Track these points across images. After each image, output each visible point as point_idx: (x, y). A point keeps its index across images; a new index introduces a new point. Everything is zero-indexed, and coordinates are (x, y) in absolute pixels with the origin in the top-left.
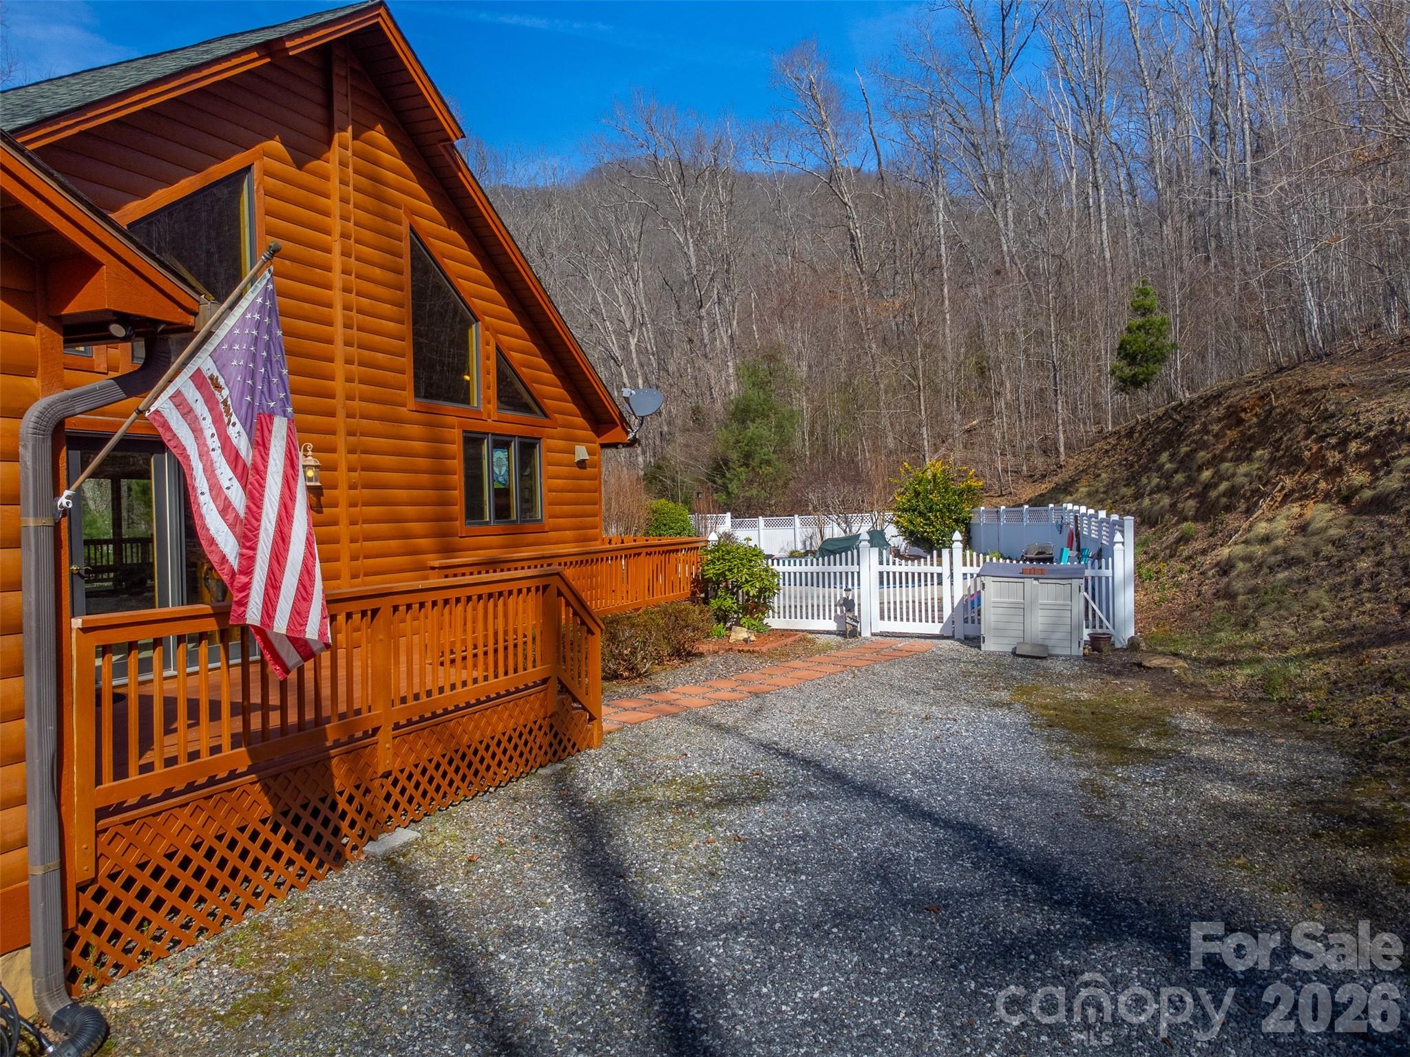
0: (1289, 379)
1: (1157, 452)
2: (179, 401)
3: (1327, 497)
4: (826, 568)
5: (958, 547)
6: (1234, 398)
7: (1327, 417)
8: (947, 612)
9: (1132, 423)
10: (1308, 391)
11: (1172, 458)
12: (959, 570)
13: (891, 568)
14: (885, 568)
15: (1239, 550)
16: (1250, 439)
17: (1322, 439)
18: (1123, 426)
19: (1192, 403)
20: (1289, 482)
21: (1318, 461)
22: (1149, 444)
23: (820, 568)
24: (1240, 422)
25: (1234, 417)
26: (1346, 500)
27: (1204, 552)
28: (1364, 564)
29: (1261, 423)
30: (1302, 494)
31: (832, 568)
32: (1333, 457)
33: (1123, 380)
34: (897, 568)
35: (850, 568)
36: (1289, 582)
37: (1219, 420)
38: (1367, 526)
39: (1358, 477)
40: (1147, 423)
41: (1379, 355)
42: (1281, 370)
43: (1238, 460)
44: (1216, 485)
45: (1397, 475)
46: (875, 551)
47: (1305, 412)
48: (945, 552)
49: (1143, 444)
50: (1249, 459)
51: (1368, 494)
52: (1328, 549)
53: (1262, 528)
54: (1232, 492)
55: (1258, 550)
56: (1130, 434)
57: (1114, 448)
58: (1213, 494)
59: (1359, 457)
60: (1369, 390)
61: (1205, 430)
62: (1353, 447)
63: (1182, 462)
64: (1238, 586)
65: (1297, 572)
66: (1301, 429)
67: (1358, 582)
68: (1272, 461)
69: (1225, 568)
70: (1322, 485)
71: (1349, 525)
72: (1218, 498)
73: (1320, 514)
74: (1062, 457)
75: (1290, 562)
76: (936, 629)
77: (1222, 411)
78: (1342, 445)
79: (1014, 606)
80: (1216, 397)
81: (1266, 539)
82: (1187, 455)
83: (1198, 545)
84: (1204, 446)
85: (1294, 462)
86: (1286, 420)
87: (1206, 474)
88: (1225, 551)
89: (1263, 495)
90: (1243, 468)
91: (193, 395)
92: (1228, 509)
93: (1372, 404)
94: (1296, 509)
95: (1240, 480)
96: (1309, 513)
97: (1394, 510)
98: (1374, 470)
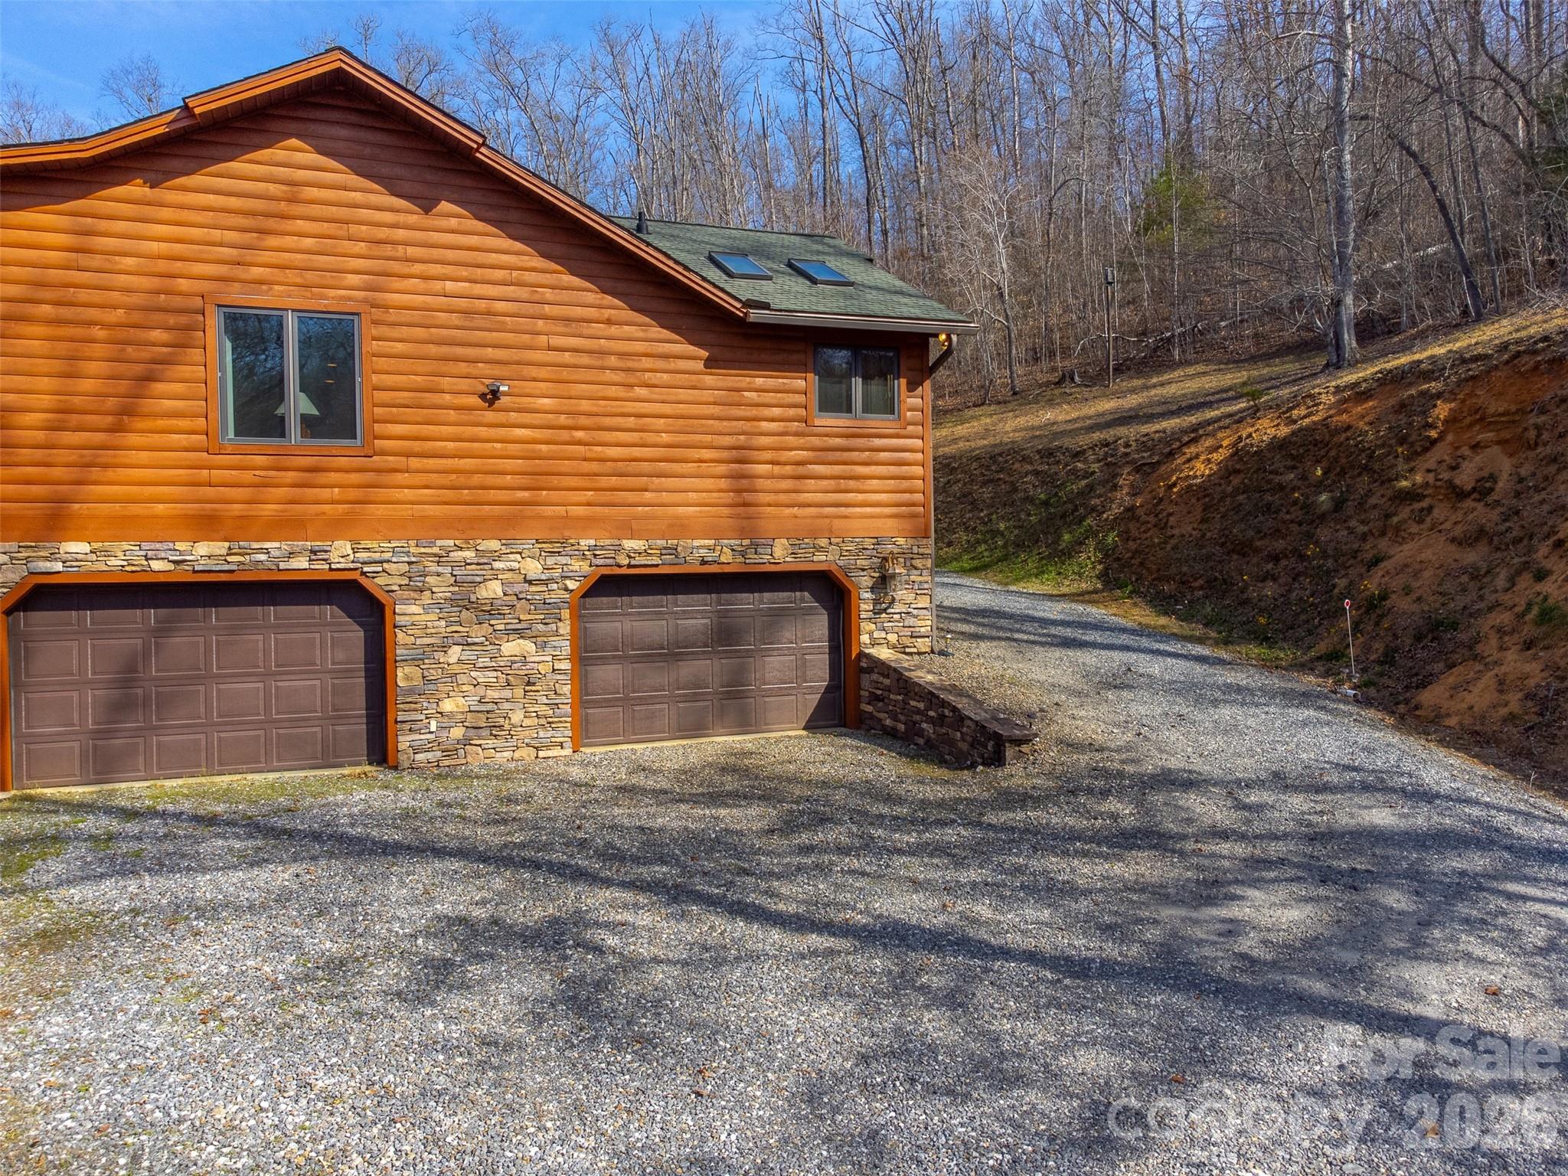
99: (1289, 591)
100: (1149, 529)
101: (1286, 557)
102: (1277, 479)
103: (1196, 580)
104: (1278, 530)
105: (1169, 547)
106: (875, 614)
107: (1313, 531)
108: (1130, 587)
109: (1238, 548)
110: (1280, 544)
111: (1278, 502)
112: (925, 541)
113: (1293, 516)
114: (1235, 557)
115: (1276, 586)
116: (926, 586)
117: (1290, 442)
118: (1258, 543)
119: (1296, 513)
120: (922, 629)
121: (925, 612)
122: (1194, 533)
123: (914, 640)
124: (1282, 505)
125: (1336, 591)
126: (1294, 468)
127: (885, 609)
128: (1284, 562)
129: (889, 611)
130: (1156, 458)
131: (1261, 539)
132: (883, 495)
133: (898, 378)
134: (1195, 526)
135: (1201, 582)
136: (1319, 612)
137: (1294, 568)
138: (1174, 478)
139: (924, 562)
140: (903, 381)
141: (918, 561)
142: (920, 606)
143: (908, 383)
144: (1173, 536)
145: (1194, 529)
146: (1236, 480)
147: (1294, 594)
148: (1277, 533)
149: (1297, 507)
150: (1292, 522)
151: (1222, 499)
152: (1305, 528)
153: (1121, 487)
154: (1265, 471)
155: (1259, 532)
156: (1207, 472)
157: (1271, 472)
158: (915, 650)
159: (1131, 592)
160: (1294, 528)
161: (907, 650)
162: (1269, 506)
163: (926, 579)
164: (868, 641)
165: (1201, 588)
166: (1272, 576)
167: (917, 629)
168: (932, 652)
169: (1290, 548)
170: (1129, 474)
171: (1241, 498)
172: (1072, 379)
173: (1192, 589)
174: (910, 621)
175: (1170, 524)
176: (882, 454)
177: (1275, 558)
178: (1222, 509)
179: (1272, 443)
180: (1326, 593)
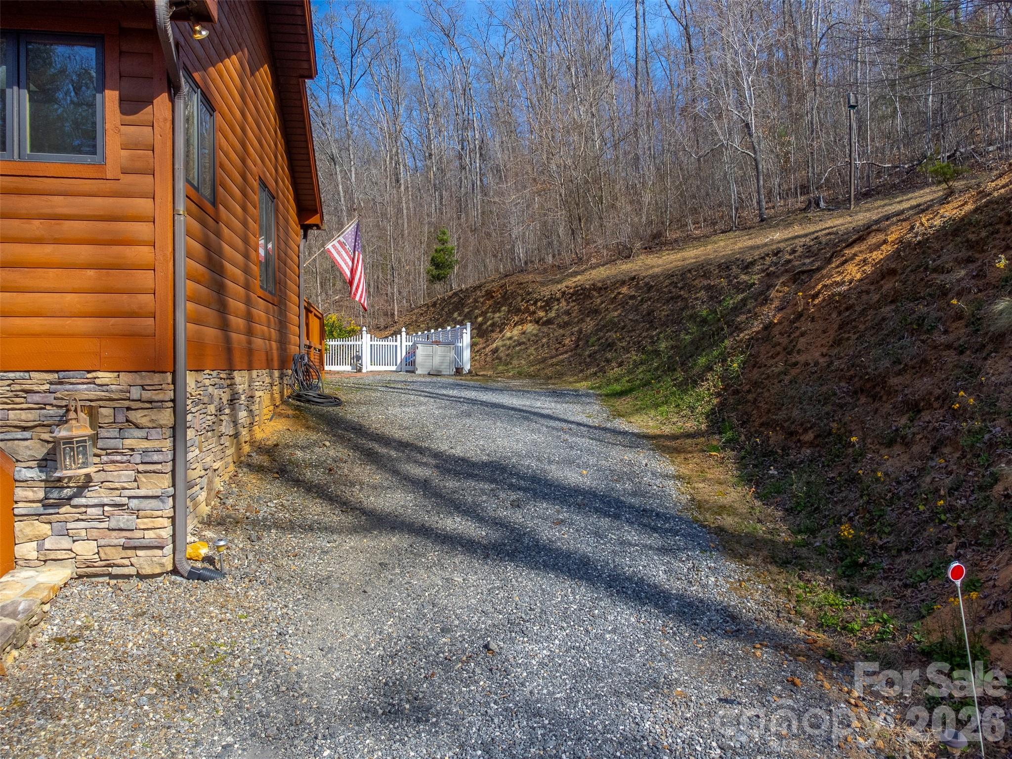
0: (513, 279)
1: (451, 313)
2: (334, 246)
3: (531, 322)
4: (344, 343)
5: (404, 334)
6: (489, 287)
7: (529, 293)
8: (399, 361)
9: (434, 299)
10: (521, 284)
11: (459, 315)
12: (404, 343)
13: (376, 343)
14: (373, 343)
15: (500, 343)
16: (498, 303)
17: (527, 302)
18: (428, 301)
19: (467, 289)
20: (516, 319)
21: (527, 310)
22: (446, 310)
23: (341, 343)
24: (492, 297)
25: (489, 295)
26: (537, 322)
27: (484, 348)
28: (544, 340)
29: (503, 297)
30: (522, 322)
31: (347, 343)
32: (532, 308)
33: (433, 277)
34: (378, 343)
35: (358, 343)
36: (521, 350)
37: (483, 296)
38: (545, 329)
39: (541, 314)
40: (443, 300)
41: (545, 270)
42: (506, 276)
43: (494, 312)
44: (486, 323)
45: (554, 312)
46: (369, 335)
47: (520, 292)
48: (399, 336)
49: (443, 309)
50: (499, 311)
51: (545, 319)
52: (533, 338)
53: (508, 334)
54: (493, 325)
55: (508, 342)
56: (434, 305)
57: (426, 312)
58: (485, 327)
59: (541, 307)
60: (543, 284)
61: (476, 301)
62: (539, 304)
63: (465, 316)
64: (502, 355)
65: (523, 347)
66: (519, 298)
67: (543, 345)
68: (509, 311)
69: (495, 351)
70: (529, 318)
71: (539, 330)
72: (487, 328)
73: (530, 328)
74: (396, 318)
75: (520, 344)
76: (394, 368)
77: (483, 293)
78: (535, 303)
79: (428, 356)
80: (479, 287)
81: (510, 338)
82: (468, 312)
83: (481, 346)
84: (477, 308)
85: (518, 311)
86: (514, 295)
87: (480, 319)
88: (494, 345)
89: (507, 324)
90: (497, 315)
91: (338, 245)
92: (493, 331)
93: (545, 289)
94: (520, 327)
95: (496, 319)
96: (525, 328)
97: (553, 323)
98: (547, 311)
99: (922, 470)
100: (778, 354)
101: (929, 406)
102: (939, 279)
103: (806, 430)
104: (925, 361)
105: (787, 379)
106: (45, 506)
107: (979, 363)
108: (729, 434)
109: (868, 385)
110: (923, 385)
111: (934, 315)
112: (157, 378)
113: (951, 338)
114: (863, 400)
115: (905, 458)
116: (156, 457)
117: (970, 224)
118: (894, 381)
119: (960, 332)
120: (150, 534)
121: (154, 503)
122: (821, 360)
123: (130, 553)
124: (939, 319)
125: (999, 488)
126: (970, 260)
127: (70, 499)
128: (926, 416)
129: (76, 501)
130: (817, 264)
131: (899, 373)
132: (69, 297)
133: (102, 91)
134: (825, 350)
135: (809, 436)
136: (959, 528)
137: (936, 429)
138: (820, 286)
139: (154, 415)
140: (111, 97)
141: (140, 413)
142: (142, 492)
143: (121, 100)
144: (796, 364)
145: (823, 355)
146: (888, 285)
147: (928, 479)
148: (922, 366)
149: (963, 322)
150: (949, 347)
151: (863, 312)
152: (966, 358)
153: (771, 300)
154: (926, 269)
155: (898, 362)
156: (858, 276)
157: (935, 270)
158: (132, 571)
159: (729, 441)
160: (950, 357)
161: (115, 571)
162: (921, 320)
163: (156, 445)
164: (34, 555)
165: (811, 444)
166: (903, 438)
167: (139, 534)
168: (175, 571)
169: (937, 392)
170: (784, 284)
171: (886, 310)
172: (818, 205)
173: (801, 444)
174: (123, 519)
175: (799, 346)
176: (68, 224)
177: (914, 408)
178: (862, 327)
179: (944, 227)
180: (981, 488)
